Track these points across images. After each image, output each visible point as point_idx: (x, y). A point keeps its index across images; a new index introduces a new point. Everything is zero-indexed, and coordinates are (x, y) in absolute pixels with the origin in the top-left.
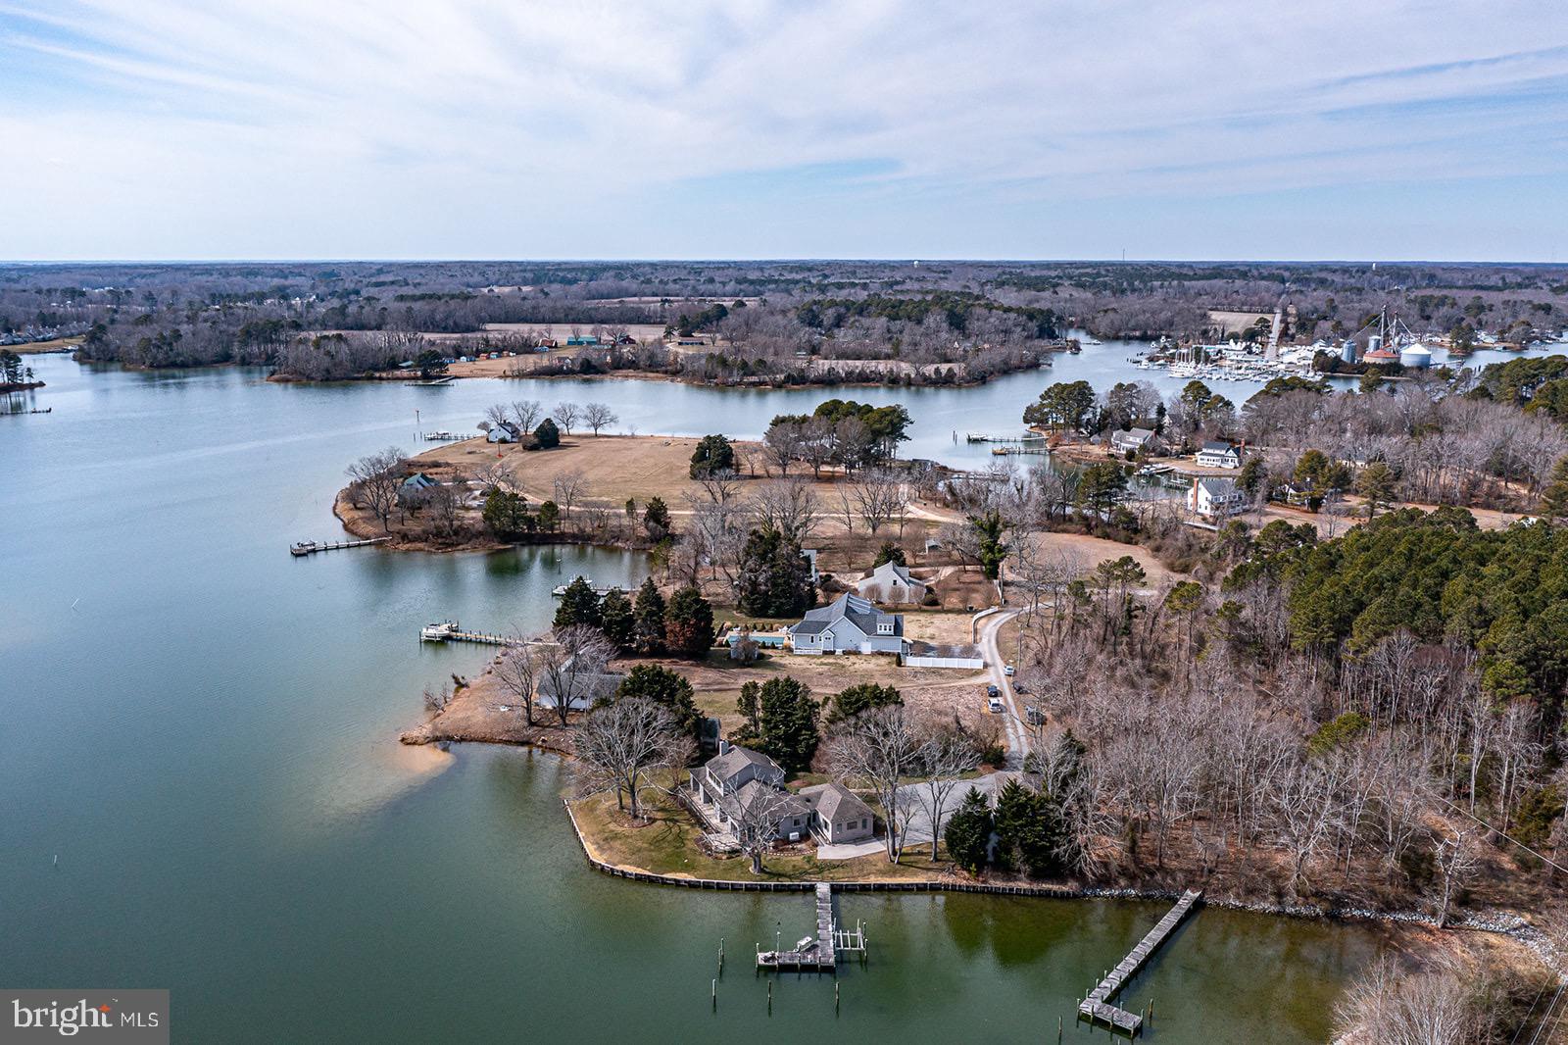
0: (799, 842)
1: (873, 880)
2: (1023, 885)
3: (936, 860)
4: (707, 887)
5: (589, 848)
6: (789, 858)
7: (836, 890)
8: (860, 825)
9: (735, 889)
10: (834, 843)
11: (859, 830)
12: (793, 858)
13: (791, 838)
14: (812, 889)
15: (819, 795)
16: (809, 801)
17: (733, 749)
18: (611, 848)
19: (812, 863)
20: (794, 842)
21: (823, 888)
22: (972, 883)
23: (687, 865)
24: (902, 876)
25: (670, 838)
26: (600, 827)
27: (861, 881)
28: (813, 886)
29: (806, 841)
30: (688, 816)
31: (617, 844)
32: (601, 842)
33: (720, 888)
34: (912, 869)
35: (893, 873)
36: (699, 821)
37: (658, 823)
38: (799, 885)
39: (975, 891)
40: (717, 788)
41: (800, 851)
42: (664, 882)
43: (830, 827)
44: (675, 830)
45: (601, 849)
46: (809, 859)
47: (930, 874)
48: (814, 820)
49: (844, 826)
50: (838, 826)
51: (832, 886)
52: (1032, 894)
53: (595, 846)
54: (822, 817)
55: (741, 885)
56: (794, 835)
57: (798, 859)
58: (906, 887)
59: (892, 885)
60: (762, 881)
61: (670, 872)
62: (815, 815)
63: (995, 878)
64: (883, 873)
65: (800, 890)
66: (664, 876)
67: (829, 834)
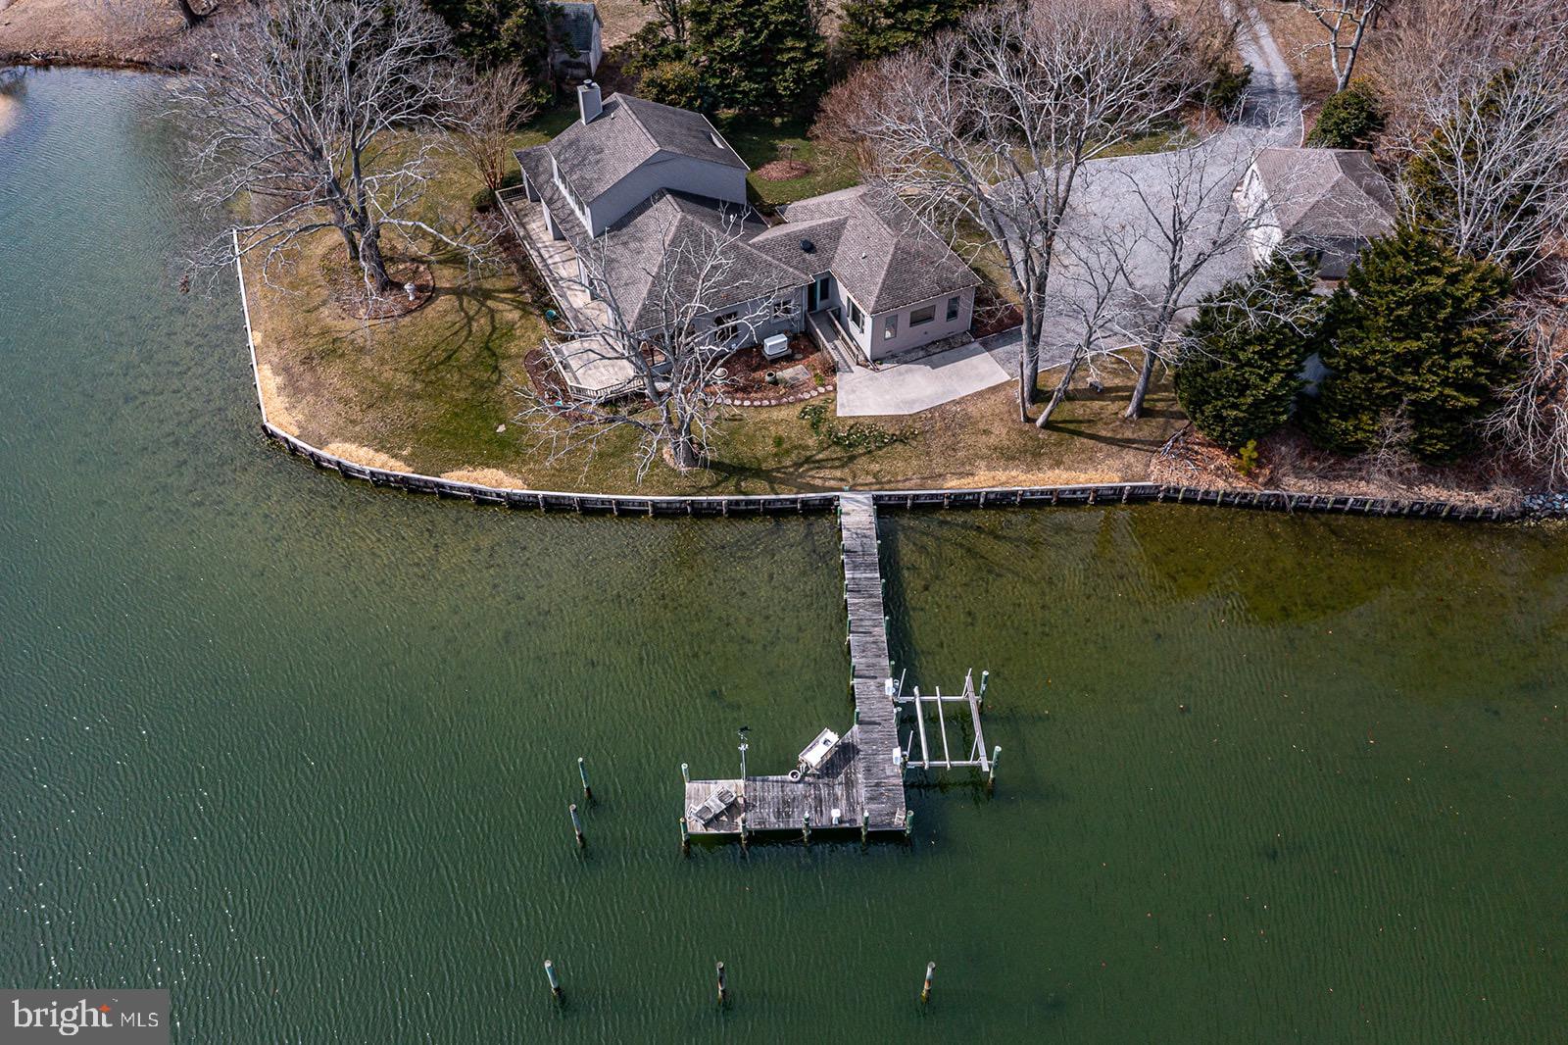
0: (789, 359)
1: (985, 480)
2: (1373, 489)
3: (1143, 412)
4: (555, 507)
5: (267, 381)
6: (764, 415)
7: (886, 509)
8: (941, 312)
9: (626, 512)
10: (877, 360)
11: (939, 326)
12: (776, 415)
13: (767, 351)
14: (827, 508)
15: (836, 230)
16: (809, 248)
17: (614, 106)
18: (317, 387)
19: (824, 429)
20: (776, 361)
21: (857, 514)
22: (1241, 485)
23: (503, 443)
24: (1058, 464)
25: (467, 354)
26: (300, 317)
27: (953, 485)
28: (830, 501)
29: (806, 354)
30: (516, 280)
31: (332, 375)
32: (298, 369)
33: (587, 510)
34: (1078, 441)
35: (1031, 454)
36: (540, 298)
37: (443, 303)
38: (794, 501)
39: (1246, 504)
40: (578, 213)
41: (793, 387)
42: (446, 494)
43: (868, 322)
44: (482, 324)
45: (292, 388)
46: (817, 417)
47: (1129, 456)
48: (825, 295)
49: (904, 320)
50: (885, 317)
51: (877, 499)
52: (1397, 514)
53: (279, 380)
54: (844, 294)
55: (642, 503)
56: (775, 343)
57: (785, 417)
58: (1067, 496)
59: (1033, 493)
60: (700, 491)
61: (458, 465)
62: (824, 287)
63: (1298, 473)
64: (1006, 456)
65: (794, 511)
66: (444, 480)
67: (864, 340)
